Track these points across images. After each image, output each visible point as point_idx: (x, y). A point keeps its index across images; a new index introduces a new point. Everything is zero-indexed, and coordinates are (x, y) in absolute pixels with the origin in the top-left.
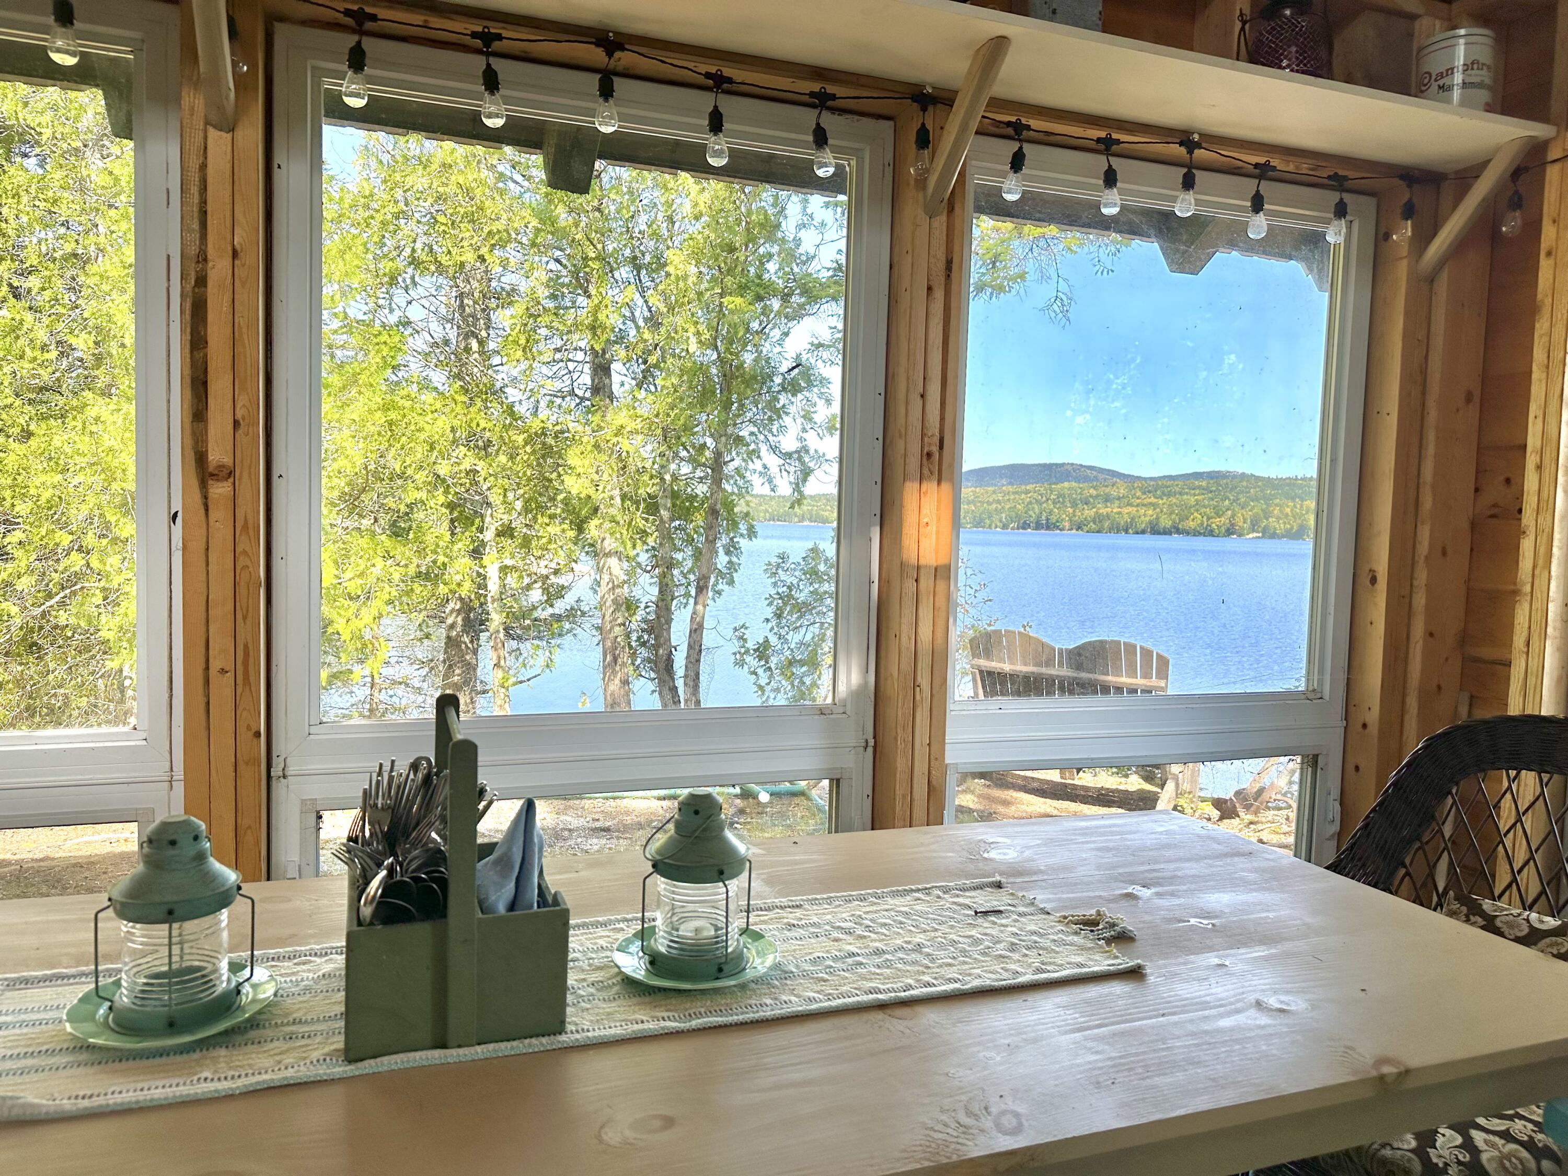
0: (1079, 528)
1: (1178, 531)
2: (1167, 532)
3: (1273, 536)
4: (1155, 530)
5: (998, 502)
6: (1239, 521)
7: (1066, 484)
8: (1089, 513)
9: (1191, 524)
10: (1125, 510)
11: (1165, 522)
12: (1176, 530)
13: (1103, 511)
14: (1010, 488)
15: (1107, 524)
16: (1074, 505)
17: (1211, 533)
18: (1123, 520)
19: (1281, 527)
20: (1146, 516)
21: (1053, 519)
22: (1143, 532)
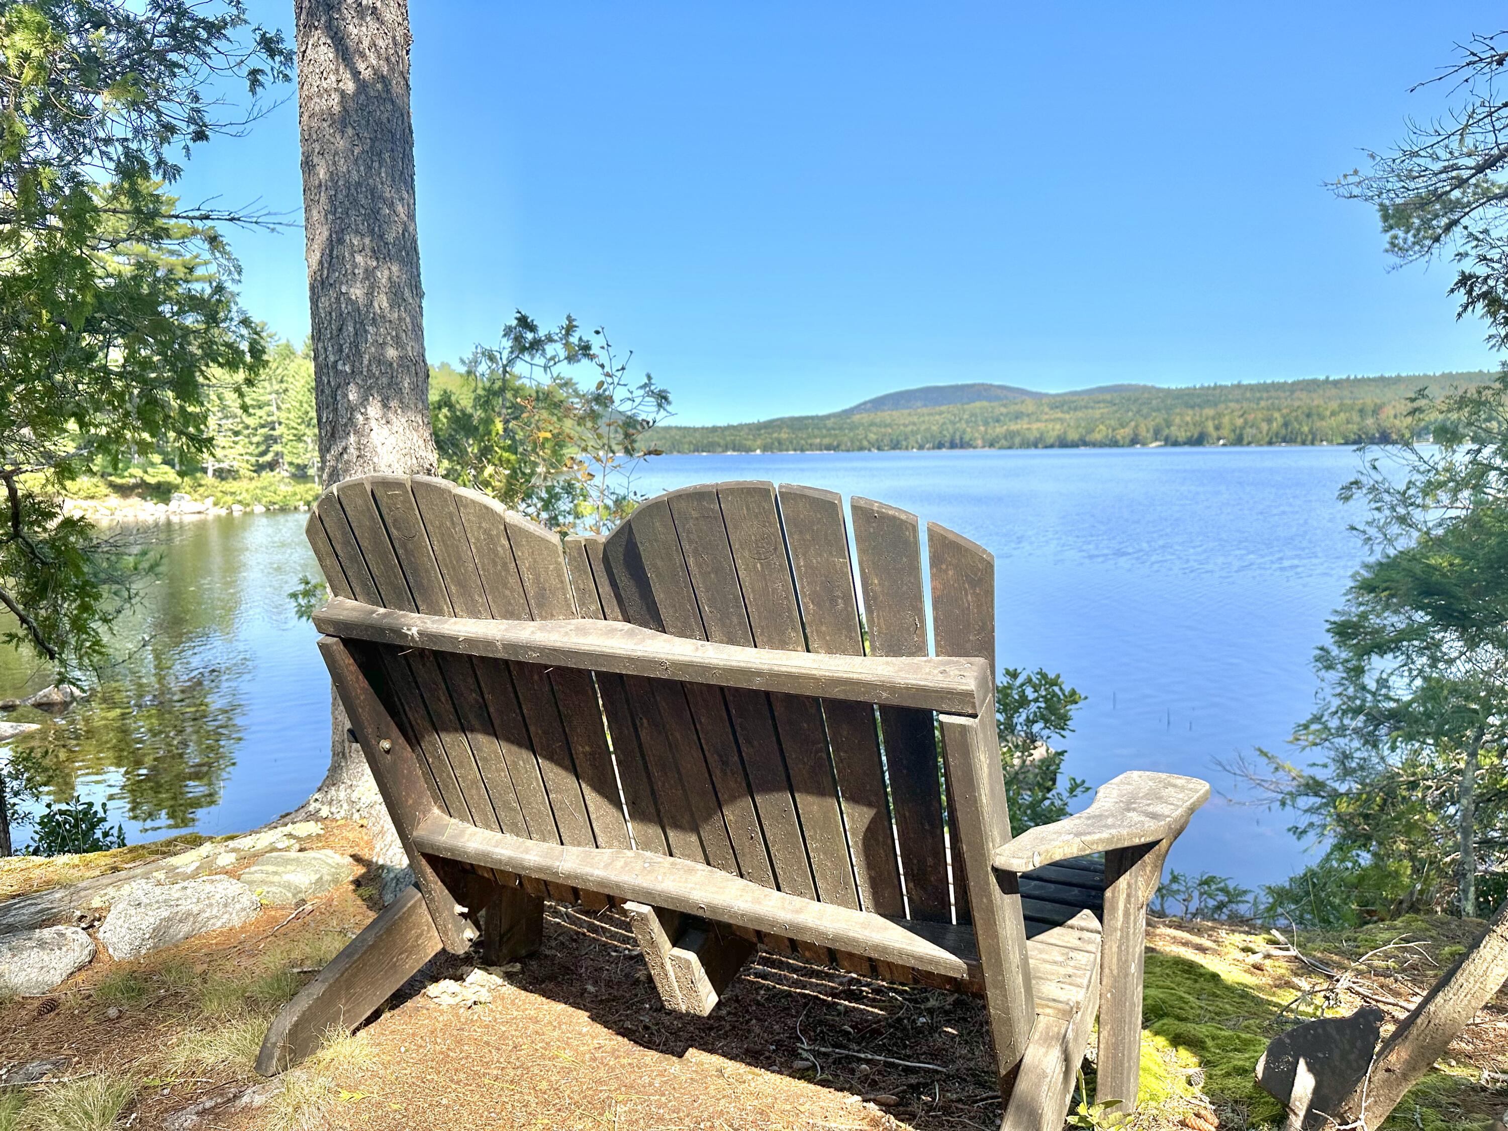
0: (991, 445)
1: (1085, 444)
2: (1074, 445)
3: (1175, 444)
4: (1063, 443)
5: (914, 424)
6: (1143, 432)
7: (978, 404)
8: (1000, 430)
9: (1097, 436)
10: (1035, 426)
11: (1073, 436)
12: (1083, 443)
13: (1014, 427)
14: (925, 410)
15: (1017, 440)
16: (986, 423)
17: (1114, 444)
18: (1033, 435)
19: (1182, 435)
20: (1054, 430)
21: (967, 438)
22: (1052, 446)
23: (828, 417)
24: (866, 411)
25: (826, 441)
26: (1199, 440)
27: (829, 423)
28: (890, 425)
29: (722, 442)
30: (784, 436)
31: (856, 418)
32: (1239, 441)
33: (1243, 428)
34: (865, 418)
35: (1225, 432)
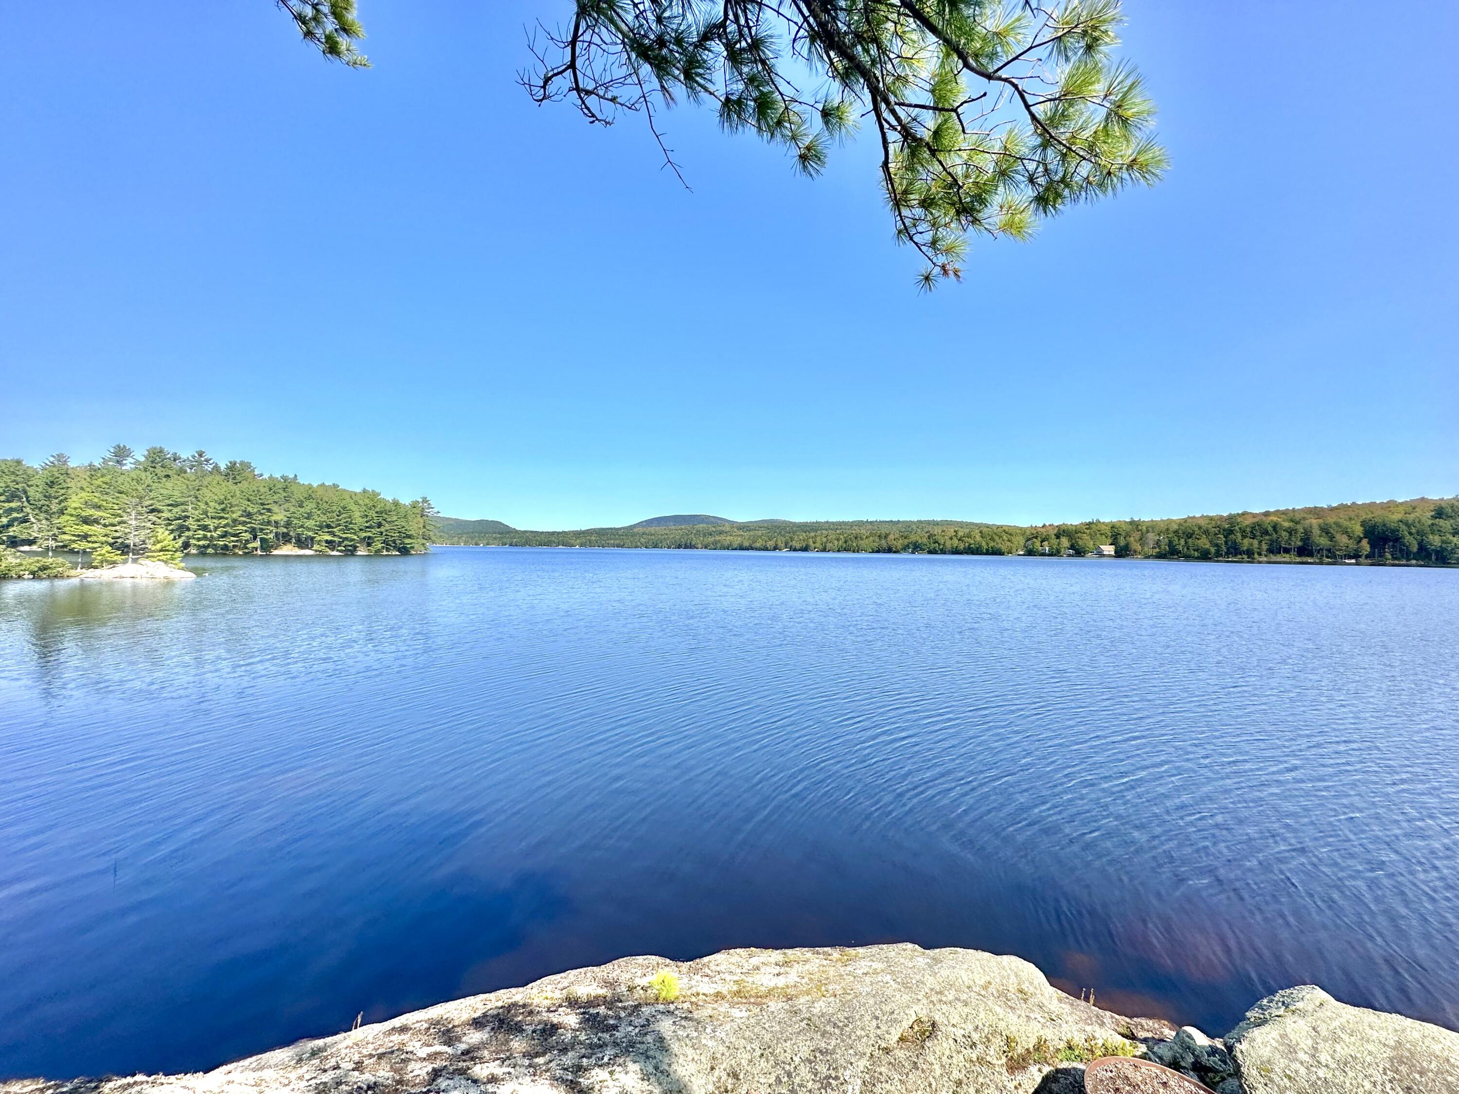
0: (706, 548)
1: (752, 549)
2: (747, 549)
3: (795, 550)
4: (741, 548)
5: (667, 534)
6: (779, 543)
7: (701, 525)
8: (711, 539)
9: (758, 545)
10: (729, 538)
11: (746, 544)
12: (750, 548)
13: (718, 538)
14: (673, 527)
15: (719, 545)
16: (704, 535)
17: (766, 549)
18: (726, 543)
19: (798, 546)
20: (737, 541)
21: (693, 543)
22: (736, 549)
23: (620, 529)
24: (643, 526)
25: (617, 542)
26: (805, 549)
27: (620, 532)
28: (654, 535)
29: (556, 541)
30: (593, 538)
31: (636, 530)
32: (824, 550)
33: (826, 543)
34: (641, 530)
35: (817, 545)
